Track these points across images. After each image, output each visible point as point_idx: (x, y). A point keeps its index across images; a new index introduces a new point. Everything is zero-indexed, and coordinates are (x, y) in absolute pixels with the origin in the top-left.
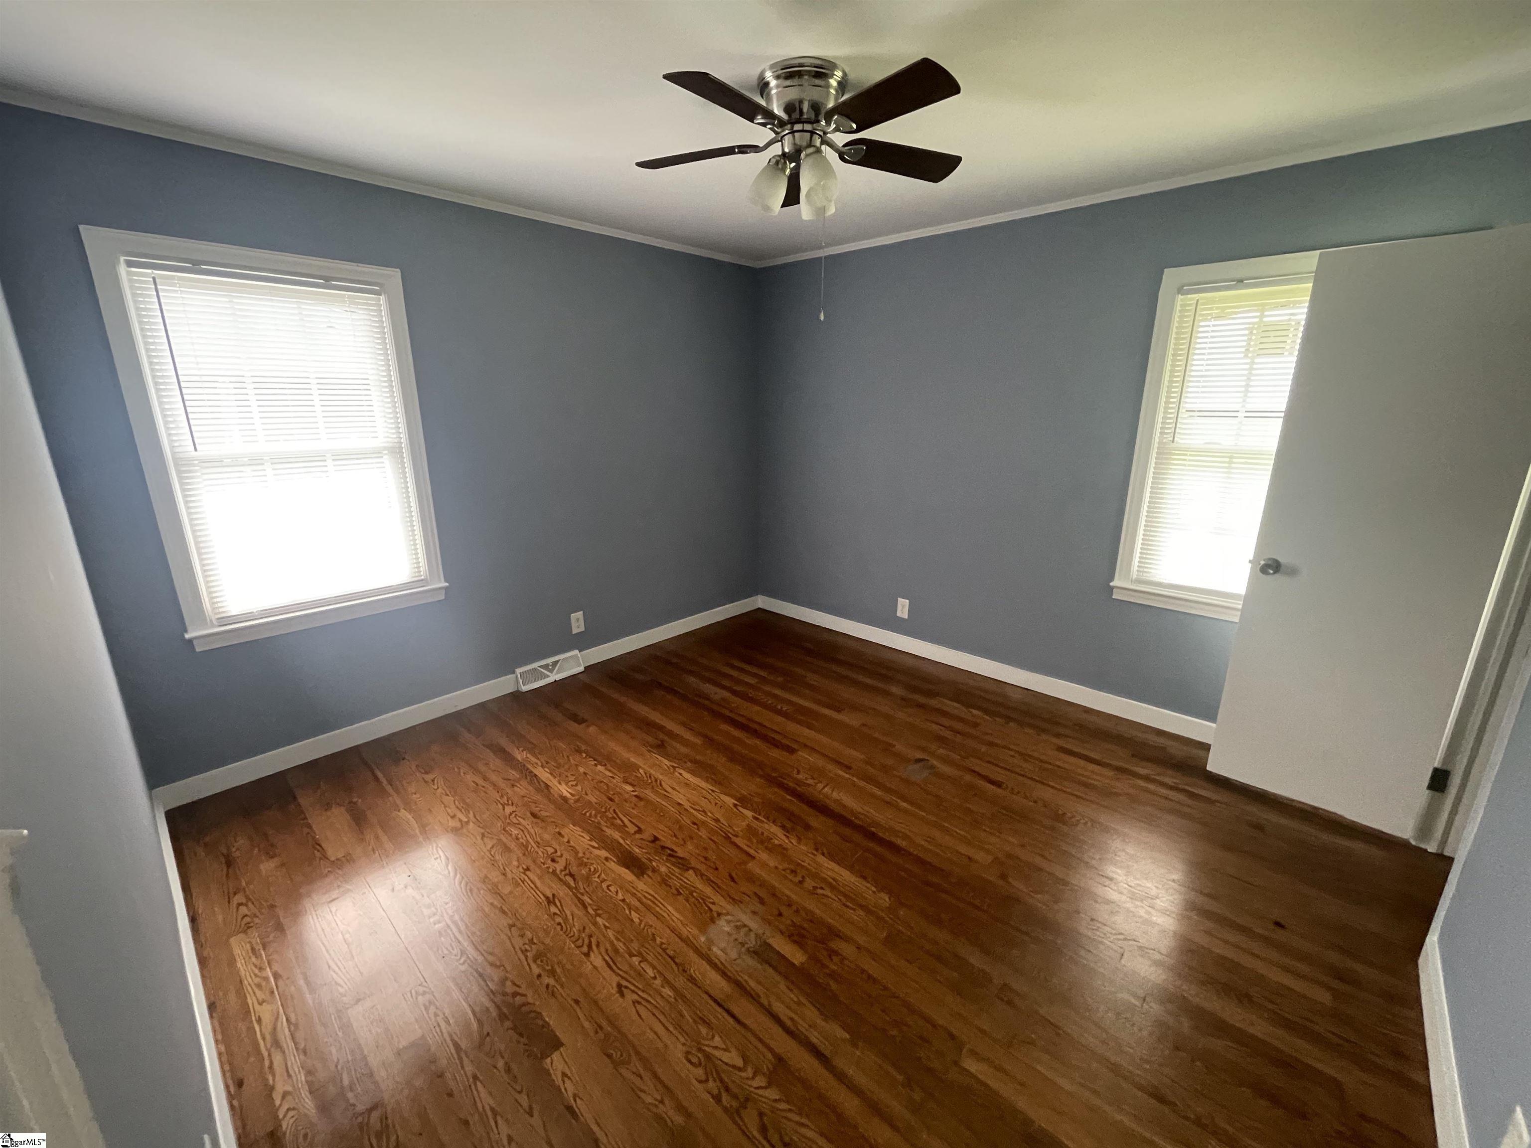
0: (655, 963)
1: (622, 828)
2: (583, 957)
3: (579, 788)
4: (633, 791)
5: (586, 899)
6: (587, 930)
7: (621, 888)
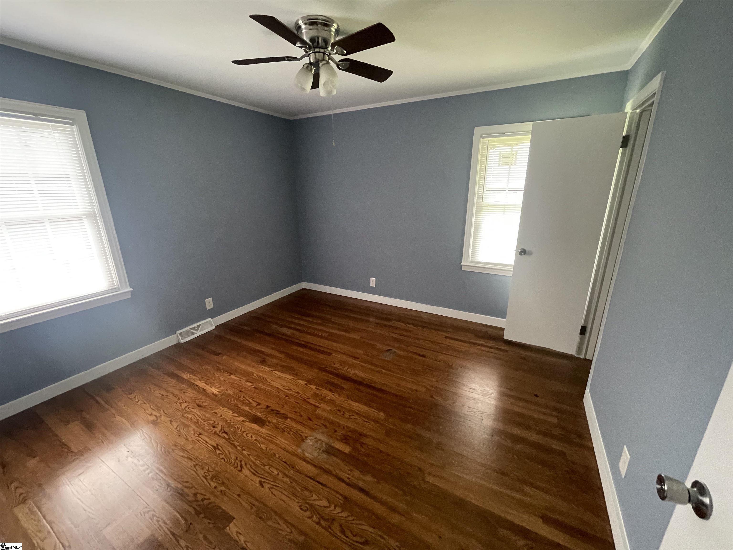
0: (277, 467)
1: (249, 405)
2: (238, 472)
3: (222, 388)
4: (252, 385)
5: (236, 443)
6: (238, 458)
7: (253, 434)
